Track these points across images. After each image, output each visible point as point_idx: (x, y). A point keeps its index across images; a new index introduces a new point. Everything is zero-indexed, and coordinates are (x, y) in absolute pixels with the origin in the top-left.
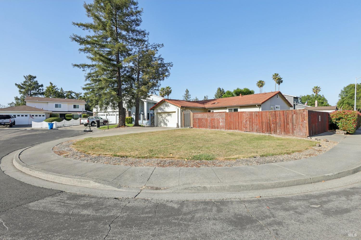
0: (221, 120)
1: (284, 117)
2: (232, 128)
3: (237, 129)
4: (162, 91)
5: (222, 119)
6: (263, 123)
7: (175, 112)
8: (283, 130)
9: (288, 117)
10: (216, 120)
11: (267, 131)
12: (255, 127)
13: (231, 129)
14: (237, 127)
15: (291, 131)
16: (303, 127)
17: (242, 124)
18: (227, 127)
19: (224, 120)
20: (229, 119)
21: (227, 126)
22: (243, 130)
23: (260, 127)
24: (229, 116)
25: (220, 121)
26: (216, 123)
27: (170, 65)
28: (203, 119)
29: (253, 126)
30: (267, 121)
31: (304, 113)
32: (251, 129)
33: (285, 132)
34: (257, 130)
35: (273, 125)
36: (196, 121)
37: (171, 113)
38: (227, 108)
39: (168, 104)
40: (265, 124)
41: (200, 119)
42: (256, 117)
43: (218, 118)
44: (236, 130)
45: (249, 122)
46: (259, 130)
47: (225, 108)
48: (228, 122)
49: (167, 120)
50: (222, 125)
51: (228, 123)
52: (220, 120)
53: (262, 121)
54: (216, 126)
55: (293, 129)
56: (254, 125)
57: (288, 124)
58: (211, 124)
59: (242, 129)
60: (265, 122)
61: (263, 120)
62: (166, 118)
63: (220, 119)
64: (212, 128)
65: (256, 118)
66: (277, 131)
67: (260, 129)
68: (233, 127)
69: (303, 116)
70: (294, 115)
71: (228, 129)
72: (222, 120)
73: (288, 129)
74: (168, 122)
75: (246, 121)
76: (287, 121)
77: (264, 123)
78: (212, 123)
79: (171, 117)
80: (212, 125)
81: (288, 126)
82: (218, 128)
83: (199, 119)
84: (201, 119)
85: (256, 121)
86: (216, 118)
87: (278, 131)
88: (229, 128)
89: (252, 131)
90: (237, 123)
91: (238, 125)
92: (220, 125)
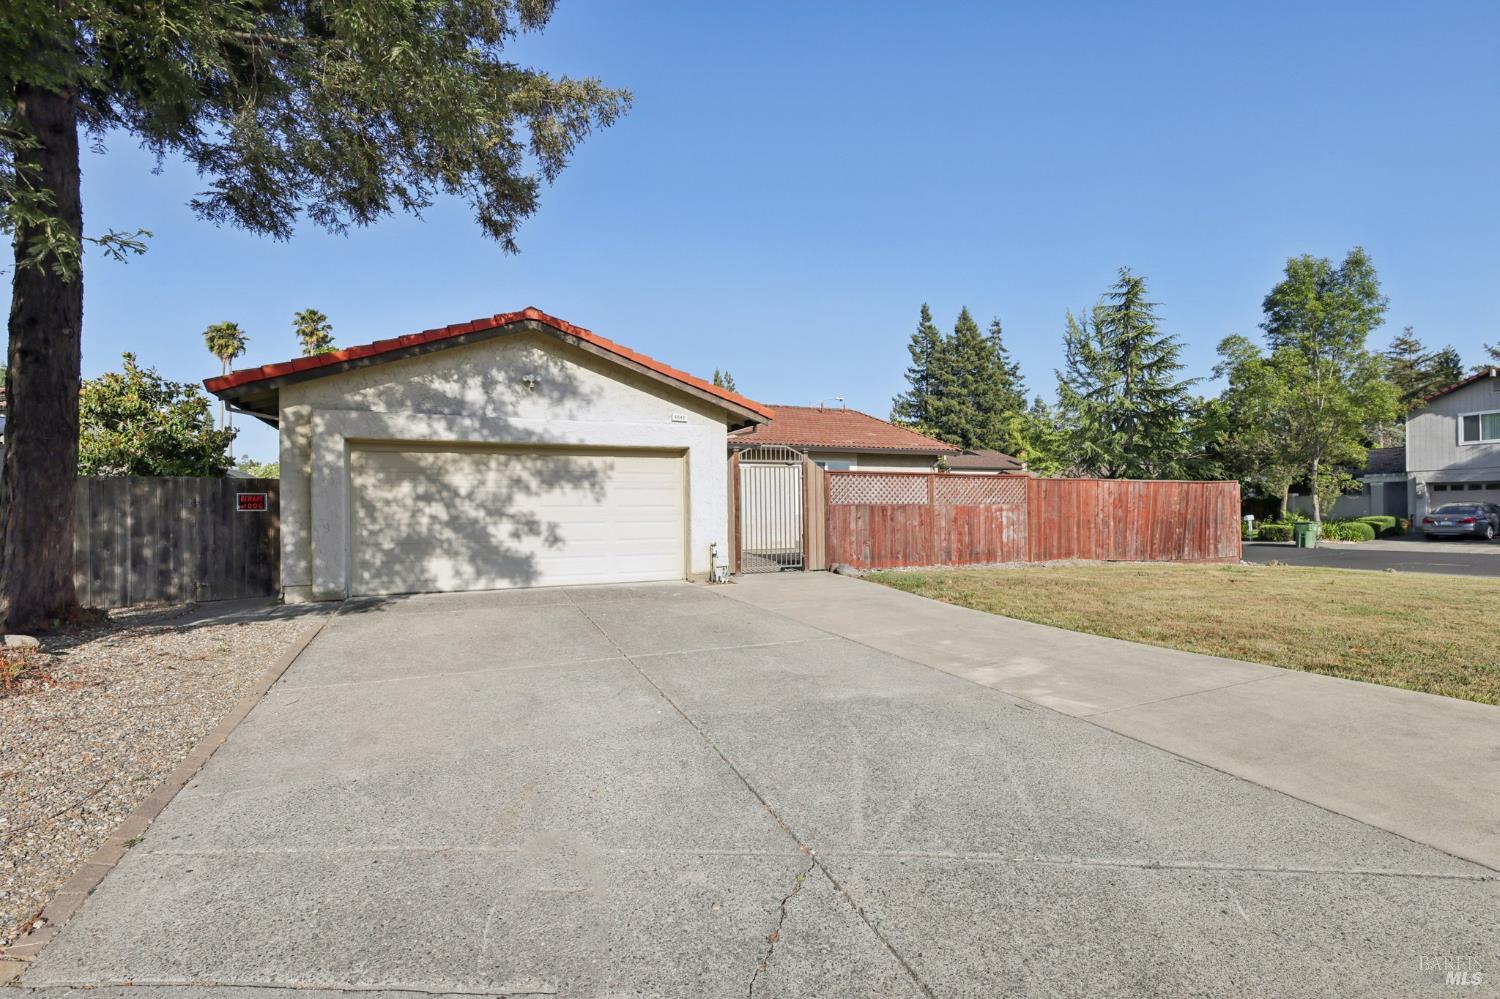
0: (1008, 517)
2: (1055, 552)
5: (1012, 511)
7: (682, 452)
9: (1209, 503)
10: (982, 518)
11: (1164, 553)
12: (1133, 542)
16: (1232, 532)
17: (1090, 533)
18: (1033, 551)
19: (1022, 518)
20: (1043, 509)
21: (1034, 543)
22: (1094, 556)
24: (1045, 498)
25: (1004, 519)
26: (982, 530)
28: (903, 507)
29: (1125, 537)
30: (1168, 518)
32: (1121, 551)
33: (1202, 552)
34: (1136, 553)
35: (1178, 530)
36: (853, 526)
37: (598, 462)
39: (569, 378)
40: (1162, 529)
41: (884, 509)
42: (1139, 502)
43: (994, 507)
44: (1065, 562)
45: (1115, 523)
46: (1142, 553)
48: (1039, 525)
49: (531, 526)
50: (1011, 537)
51: (1040, 530)
52: (1004, 513)
53: (1155, 517)
54: (981, 547)
55: (1216, 541)
56: (1128, 533)
58: (954, 537)
59: (1089, 551)
60: (1162, 520)
62: (509, 499)
63: (1000, 510)
64: (961, 560)
65: (1139, 507)
68: (1059, 548)
71: (1038, 558)
72: (1010, 514)
74: (554, 540)
75: (1106, 521)
78: (960, 534)
79: (590, 496)
82: (990, 556)
84: (893, 508)
86: (982, 506)
88: (1043, 551)
89: (1124, 555)
90: (1075, 530)
91: (1075, 535)
92: (1005, 539)
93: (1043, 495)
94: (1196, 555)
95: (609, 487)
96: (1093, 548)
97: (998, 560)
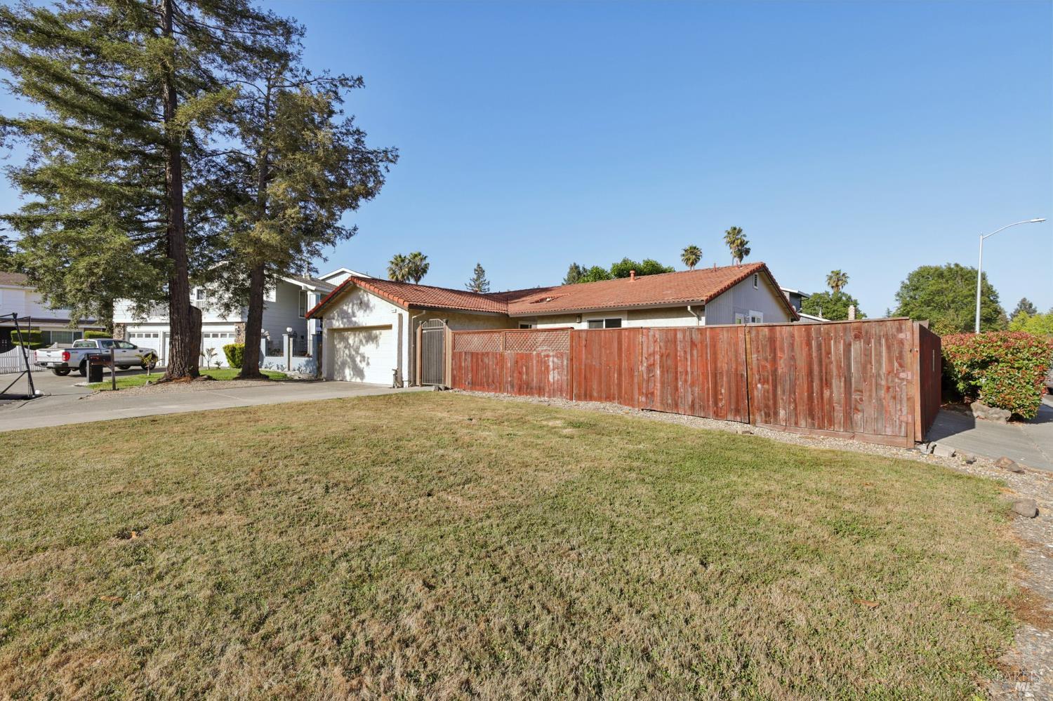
0: (553, 362)
1: (810, 355)
2: (595, 394)
3: (614, 399)
4: (397, 265)
5: (557, 357)
6: (718, 375)
7: (389, 327)
8: (802, 408)
9: (829, 353)
10: (535, 362)
11: (737, 412)
12: (687, 394)
13: (591, 398)
14: (614, 390)
15: (839, 415)
16: (894, 398)
17: (633, 380)
18: (575, 391)
19: (565, 363)
20: (584, 357)
21: (575, 384)
22: (636, 403)
23: (708, 395)
25: (551, 364)
26: (535, 371)
27: (390, 156)
28: (488, 353)
29: (676, 389)
30: (736, 370)
31: (901, 336)
32: (670, 401)
33: (813, 419)
34: (692, 407)
35: (759, 386)
36: (463, 364)
37: (378, 332)
38: (583, 319)
40: (729, 382)
41: (478, 354)
42: (692, 350)
43: (543, 354)
44: (608, 405)
45: (662, 372)
46: (703, 408)
47: (578, 316)
48: (580, 369)
49: (363, 357)
50: (556, 379)
51: (580, 374)
52: (551, 359)
53: (716, 368)
54: (535, 383)
55: (851, 408)
56: (680, 383)
57: (826, 383)
58: (516, 374)
59: (632, 399)
60: (727, 372)
61: (719, 365)
62: (359, 348)
63: (548, 356)
64: (520, 391)
65: (692, 355)
66: (776, 414)
67: (708, 401)
68: (600, 391)
69: (896, 347)
70: (856, 348)
71: (579, 398)
72: (556, 360)
73: (827, 407)
74: (368, 364)
75: (650, 368)
76: (824, 372)
77: (725, 379)
78: (520, 373)
79: (376, 346)
80: (520, 379)
81: (827, 393)
82: (540, 391)
83: (472, 354)
84: (483, 354)
85: (689, 369)
86: (535, 353)
87: (782, 413)
88: (583, 392)
89: (675, 407)
90: (616, 375)
91: (616, 381)
92: (551, 380)
93: (584, 342)
94: (803, 423)
95: (381, 341)
96: (636, 397)
97: (546, 395)
